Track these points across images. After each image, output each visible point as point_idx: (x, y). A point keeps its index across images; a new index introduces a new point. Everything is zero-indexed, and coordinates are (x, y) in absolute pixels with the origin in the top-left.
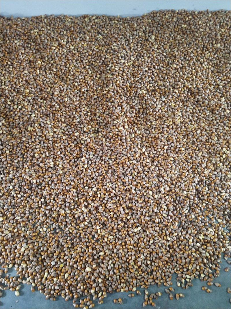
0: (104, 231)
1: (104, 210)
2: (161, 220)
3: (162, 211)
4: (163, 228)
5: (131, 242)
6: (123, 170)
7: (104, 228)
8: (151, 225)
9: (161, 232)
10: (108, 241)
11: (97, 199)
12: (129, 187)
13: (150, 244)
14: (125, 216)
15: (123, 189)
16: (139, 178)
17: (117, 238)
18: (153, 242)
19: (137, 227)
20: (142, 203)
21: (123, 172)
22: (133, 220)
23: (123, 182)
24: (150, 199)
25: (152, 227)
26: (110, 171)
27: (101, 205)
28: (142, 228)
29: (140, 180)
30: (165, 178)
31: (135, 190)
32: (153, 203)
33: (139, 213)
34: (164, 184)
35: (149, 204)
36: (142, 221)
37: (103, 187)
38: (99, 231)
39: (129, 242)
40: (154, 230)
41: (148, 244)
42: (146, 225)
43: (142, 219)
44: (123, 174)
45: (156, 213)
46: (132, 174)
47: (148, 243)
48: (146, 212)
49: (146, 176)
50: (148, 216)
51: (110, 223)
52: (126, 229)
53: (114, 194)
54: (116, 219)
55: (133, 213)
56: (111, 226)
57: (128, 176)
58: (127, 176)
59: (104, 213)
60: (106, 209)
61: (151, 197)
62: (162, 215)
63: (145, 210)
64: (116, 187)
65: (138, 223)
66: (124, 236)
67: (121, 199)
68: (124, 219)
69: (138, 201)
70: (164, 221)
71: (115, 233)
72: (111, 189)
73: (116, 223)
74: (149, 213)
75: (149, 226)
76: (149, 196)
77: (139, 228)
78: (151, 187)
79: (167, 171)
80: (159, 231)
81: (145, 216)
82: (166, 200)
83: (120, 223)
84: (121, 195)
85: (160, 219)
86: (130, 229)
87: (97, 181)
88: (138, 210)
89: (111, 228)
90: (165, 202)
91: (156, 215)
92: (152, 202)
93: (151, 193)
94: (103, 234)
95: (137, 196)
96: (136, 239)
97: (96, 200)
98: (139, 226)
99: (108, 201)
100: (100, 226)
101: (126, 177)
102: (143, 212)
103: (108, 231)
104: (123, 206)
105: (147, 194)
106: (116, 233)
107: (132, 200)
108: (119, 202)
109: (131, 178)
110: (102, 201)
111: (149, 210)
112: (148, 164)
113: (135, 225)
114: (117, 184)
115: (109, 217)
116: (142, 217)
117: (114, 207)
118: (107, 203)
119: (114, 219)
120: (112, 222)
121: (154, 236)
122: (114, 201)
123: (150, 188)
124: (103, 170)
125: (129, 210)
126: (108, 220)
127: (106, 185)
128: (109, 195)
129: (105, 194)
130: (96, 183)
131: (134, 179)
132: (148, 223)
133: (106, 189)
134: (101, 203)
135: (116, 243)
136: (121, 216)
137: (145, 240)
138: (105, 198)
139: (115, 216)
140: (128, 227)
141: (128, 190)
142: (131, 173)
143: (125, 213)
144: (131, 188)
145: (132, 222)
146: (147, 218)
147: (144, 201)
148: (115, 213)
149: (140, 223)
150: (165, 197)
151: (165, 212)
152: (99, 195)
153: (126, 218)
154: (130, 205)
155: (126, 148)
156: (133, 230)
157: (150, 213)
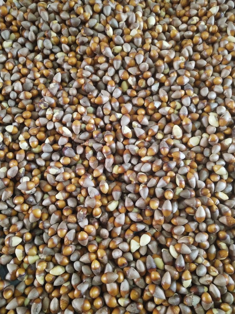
0: (34, 251)
1: (39, 187)
2: (212, 212)
3: (215, 183)
4: (222, 234)
5: (119, 285)
6: (96, 73)
7: (36, 241)
8: (183, 229)
9: (213, 250)
10: (45, 282)
11: (18, 157)
12: (113, 118)
13: (183, 290)
14: (99, 203)
15: (96, 125)
16: (142, 93)
17: (75, 272)
18: (193, 284)
19: (138, 234)
20: (152, 162)
21: (95, 78)
22: (127, 213)
23: (95, 106)
24: (177, 150)
25: (186, 234)
26: (58, 77)
27: (29, 172)
28: (154, 237)
29: (144, 99)
30: (219, 89)
31: (130, 125)
32: (185, 160)
33: (144, 192)
34: (214, 106)
35: (173, 165)
36: (152, 217)
37: (37, 122)
38: (19, 252)
39: (115, 286)
40: (195, 243)
41: (177, 291)
42: (167, 227)
43: (153, 211)
44: (95, 83)
45: (196, 189)
46: (119, 84)
47: (175, 286)
48: (165, 189)
49: (162, 85)
50: (172, 201)
51: (54, 226)
52: (105, 243)
53: (70, 140)
54: (74, 212)
55: (124, 193)
56: (56, 234)
57: (109, 87)
58: (106, 89)
59: (39, 195)
60: (44, 183)
61: (177, 143)
62: (214, 195)
63: (161, 183)
64: (73, 120)
65: (141, 222)
66: (96, 265)
67: (91, 152)
68: (98, 211)
69: (138, 157)
70: (221, 214)
71: (68, 257)
72: (57, 125)
73: (70, 226)
74: (174, 189)
75: (176, 231)
76: (172, 142)
77: (146, 239)
78: (178, 115)
79: (220, 72)
80: (207, 244)
81: (162, 199)
82: (224, 150)
83: (84, 223)
84: (90, 143)
85: (210, 207)
86: (118, 241)
87: (20, 105)
88: (139, 184)
89: (56, 240)
90: (221, 157)
91: (197, 196)
92: (182, 156)
93: (177, 131)
94: (30, 259)
95: (138, 143)
96: (136, 274)
97: (14, 158)
98: (144, 232)
99: (50, 160)
100: (22, 237)
101: (103, 91)
102: (155, 187)
103: (48, 250)
104: (95, 174)
105: (165, 135)
106: (73, 258)
107: (122, 156)
108: (85, 163)
109: (118, 93)
110: (34, 161)
111: (173, 181)
112: (164, 52)
113: (132, 227)
114: (76, 110)
115: (52, 208)
116: (155, 204)
117: (67, 176)
118: (46, 166)
119: (66, 213)
120: (59, 222)
121: (194, 262)
122: (68, 161)
123: (174, 118)
124: (38, 75)
125: (113, 184)
126: (50, 215)
127: (44, 116)
128: (55, 142)
129: (41, 142)
130: (14, 110)
131: (126, 98)
132: (174, 221)
133: (45, 126)
134: (28, 167)
135: (72, 289)
136: (87, 203)
137: (167, 279)
138: (42, 152)
139: (71, 203)
140: (111, 236)
141: (109, 126)
142: (117, 79)
143: (101, 193)
144: (119, 121)
145: (121, 219)
146: (170, 208)
147: (158, 155)
148: (71, 195)
149: (148, 221)
150: (220, 141)
151: (223, 185)
152: (24, 145)
153: (104, 207)
154: (116, 170)
155: (102, 12)
156: (125, 246)
157: (179, 190)
